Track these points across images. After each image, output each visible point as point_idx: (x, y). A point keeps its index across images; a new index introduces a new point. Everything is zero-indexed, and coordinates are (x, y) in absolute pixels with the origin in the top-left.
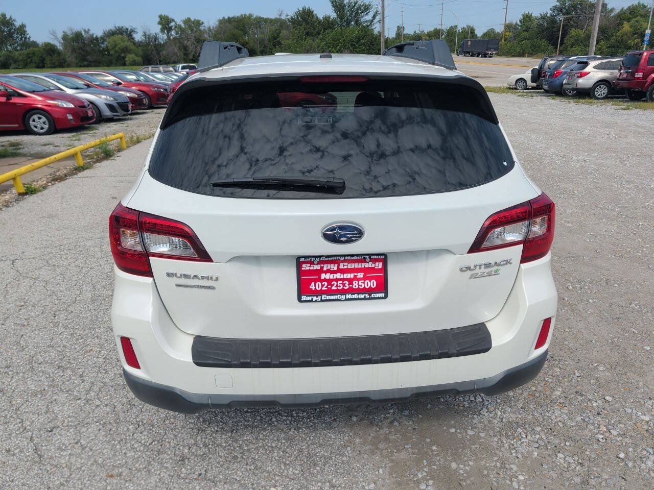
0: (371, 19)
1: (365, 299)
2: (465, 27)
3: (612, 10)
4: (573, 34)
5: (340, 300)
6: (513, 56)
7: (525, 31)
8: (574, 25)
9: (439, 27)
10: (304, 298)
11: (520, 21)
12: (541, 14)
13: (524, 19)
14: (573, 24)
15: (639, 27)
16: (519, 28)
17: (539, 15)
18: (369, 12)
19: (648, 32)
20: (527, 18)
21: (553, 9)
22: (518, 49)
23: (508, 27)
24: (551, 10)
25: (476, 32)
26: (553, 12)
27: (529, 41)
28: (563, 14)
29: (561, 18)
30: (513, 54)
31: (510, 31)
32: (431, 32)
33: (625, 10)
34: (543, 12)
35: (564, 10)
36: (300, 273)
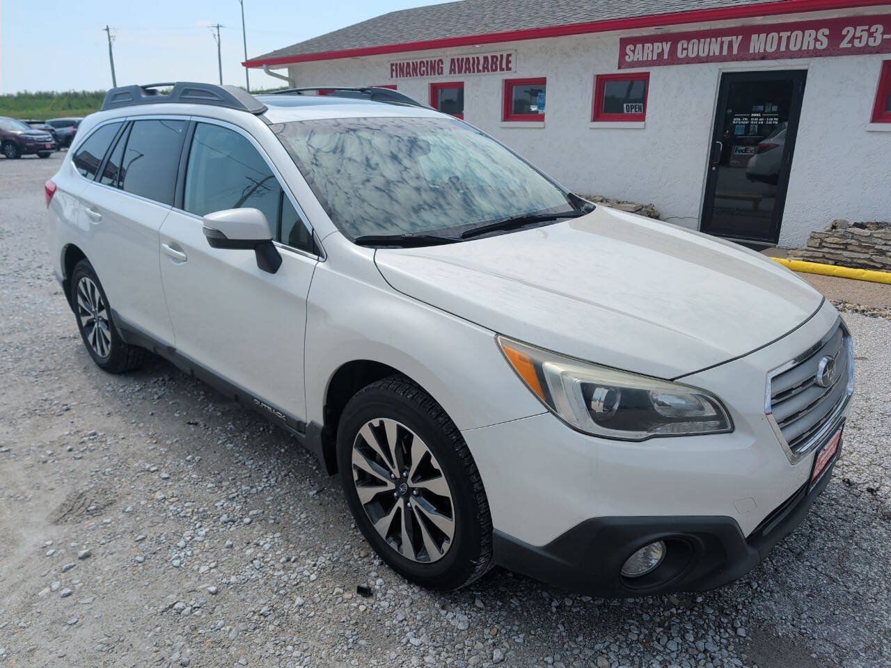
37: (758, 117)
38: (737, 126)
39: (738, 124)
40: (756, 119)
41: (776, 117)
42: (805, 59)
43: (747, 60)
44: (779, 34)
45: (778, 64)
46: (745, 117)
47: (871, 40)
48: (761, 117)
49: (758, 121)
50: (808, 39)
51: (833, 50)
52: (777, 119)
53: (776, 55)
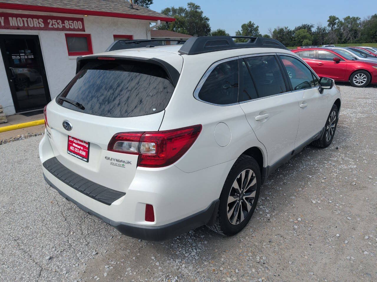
5: (75, 157)
10: (68, 152)
37: (24, 55)
38: (14, 60)
39: (15, 59)
40: (23, 56)
41: (32, 55)
42: (37, 31)
43: (10, 29)
44: (22, 19)
45: (26, 32)
46: (18, 55)
47: (59, 25)
48: (25, 55)
49: (25, 57)
50: (35, 23)
51: (46, 28)
52: (33, 56)
53: (24, 28)
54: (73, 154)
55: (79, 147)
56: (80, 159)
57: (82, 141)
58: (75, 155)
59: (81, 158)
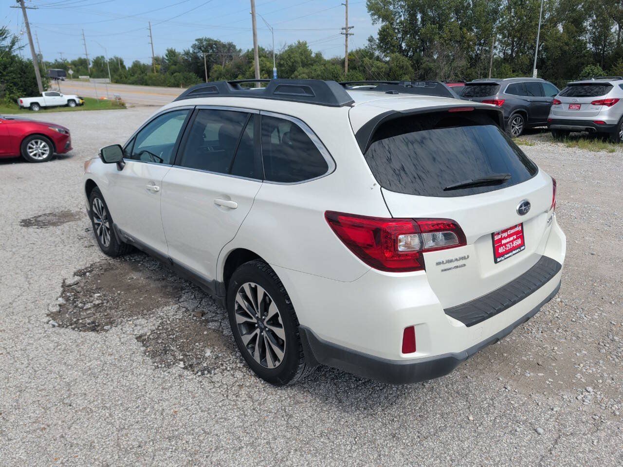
0: (10, 45)
1: (519, 252)
2: (113, 58)
3: (240, 51)
4: (215, 69)
5: (511, 256)
6: (169, 86)
7: (172, 64)
8: (215, 61)
9: (83, 57)
10: (498, 260)
11: (167, 56)
12: (184, 51)
13: (169, 54)
14: (213, 60)
15: (264, 65)
16: (167, 62)
17: (183, 51)
18: (6, 37)
19: (275, 69)
20: (172, 53)
21: (194, 46)
22: (173, 81)
23: (156, 60)
24: (192, 47)
25: (125, 64)
26: (195, 49)
27: (180, 74)
28: (203, 52)
29: (201, 54)
30: (169, 85)
31: (159, 64)
32: (76, 61)
33: (251, 52)
34: (186, 49)
35: (203, 49)
36: (494, 242)
54: (508, 256)
55: (511, 239)
56: (518, 252)
57: (511, 228)
58: (510, 254)
59: (518, 250)
